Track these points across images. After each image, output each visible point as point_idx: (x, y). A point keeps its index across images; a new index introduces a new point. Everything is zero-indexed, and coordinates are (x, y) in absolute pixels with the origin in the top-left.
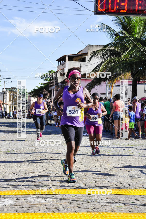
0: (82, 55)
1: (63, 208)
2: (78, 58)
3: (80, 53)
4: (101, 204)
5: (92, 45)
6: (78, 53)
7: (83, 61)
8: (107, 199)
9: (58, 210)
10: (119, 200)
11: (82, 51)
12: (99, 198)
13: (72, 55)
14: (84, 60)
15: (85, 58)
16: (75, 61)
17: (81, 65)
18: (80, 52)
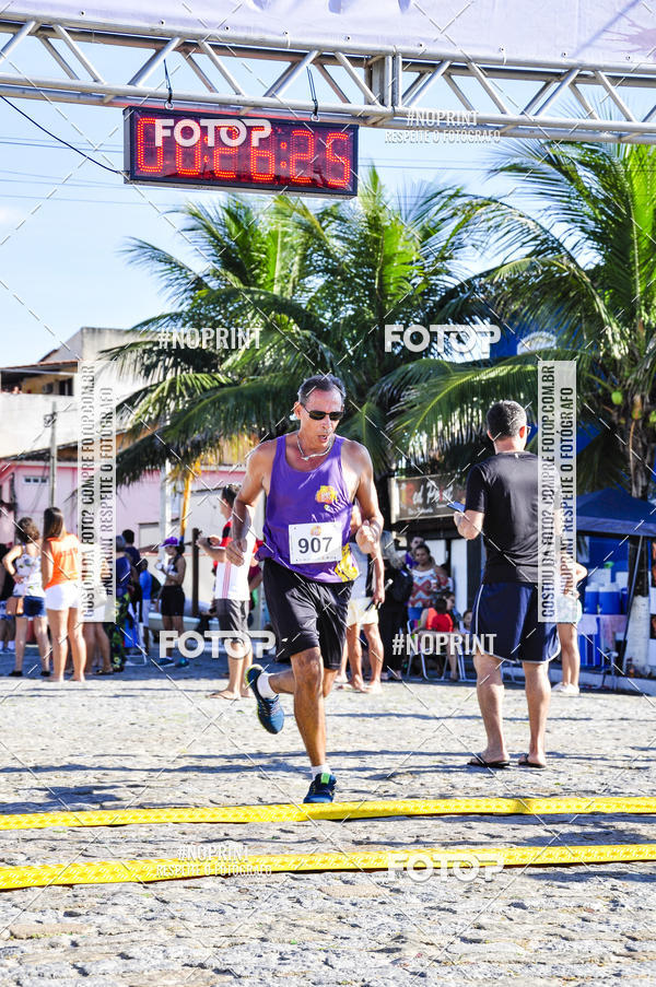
0: (58, 370)
1: (29, 859)
2: (40, 383)
3: (50, 361)
4: (162, 846)
5: (100, 331)
6: (42, 360)
7: (62, 393)
8: (184, 833)
9: (11, 864)
10: (226, 835)
11: (55, 351)
12: (153, 833)
13: (17, 371)
14: (65, 388)
15: (70, 381)
16: (29, 392)
17: (54, 405)
18: (48, 356)
